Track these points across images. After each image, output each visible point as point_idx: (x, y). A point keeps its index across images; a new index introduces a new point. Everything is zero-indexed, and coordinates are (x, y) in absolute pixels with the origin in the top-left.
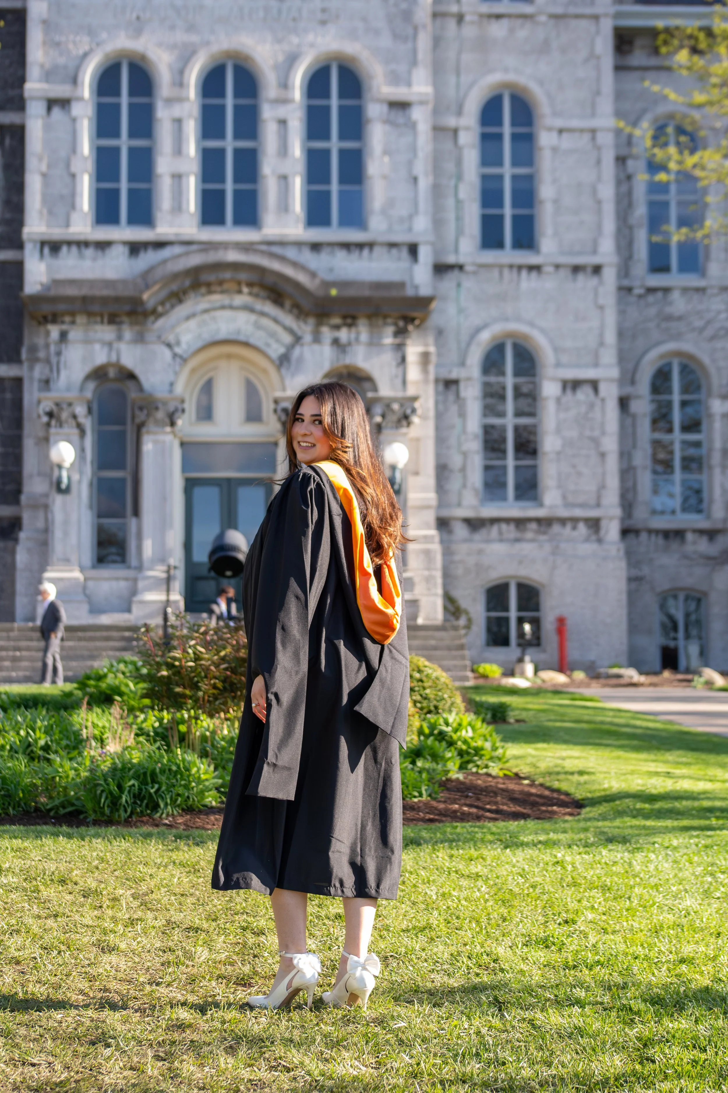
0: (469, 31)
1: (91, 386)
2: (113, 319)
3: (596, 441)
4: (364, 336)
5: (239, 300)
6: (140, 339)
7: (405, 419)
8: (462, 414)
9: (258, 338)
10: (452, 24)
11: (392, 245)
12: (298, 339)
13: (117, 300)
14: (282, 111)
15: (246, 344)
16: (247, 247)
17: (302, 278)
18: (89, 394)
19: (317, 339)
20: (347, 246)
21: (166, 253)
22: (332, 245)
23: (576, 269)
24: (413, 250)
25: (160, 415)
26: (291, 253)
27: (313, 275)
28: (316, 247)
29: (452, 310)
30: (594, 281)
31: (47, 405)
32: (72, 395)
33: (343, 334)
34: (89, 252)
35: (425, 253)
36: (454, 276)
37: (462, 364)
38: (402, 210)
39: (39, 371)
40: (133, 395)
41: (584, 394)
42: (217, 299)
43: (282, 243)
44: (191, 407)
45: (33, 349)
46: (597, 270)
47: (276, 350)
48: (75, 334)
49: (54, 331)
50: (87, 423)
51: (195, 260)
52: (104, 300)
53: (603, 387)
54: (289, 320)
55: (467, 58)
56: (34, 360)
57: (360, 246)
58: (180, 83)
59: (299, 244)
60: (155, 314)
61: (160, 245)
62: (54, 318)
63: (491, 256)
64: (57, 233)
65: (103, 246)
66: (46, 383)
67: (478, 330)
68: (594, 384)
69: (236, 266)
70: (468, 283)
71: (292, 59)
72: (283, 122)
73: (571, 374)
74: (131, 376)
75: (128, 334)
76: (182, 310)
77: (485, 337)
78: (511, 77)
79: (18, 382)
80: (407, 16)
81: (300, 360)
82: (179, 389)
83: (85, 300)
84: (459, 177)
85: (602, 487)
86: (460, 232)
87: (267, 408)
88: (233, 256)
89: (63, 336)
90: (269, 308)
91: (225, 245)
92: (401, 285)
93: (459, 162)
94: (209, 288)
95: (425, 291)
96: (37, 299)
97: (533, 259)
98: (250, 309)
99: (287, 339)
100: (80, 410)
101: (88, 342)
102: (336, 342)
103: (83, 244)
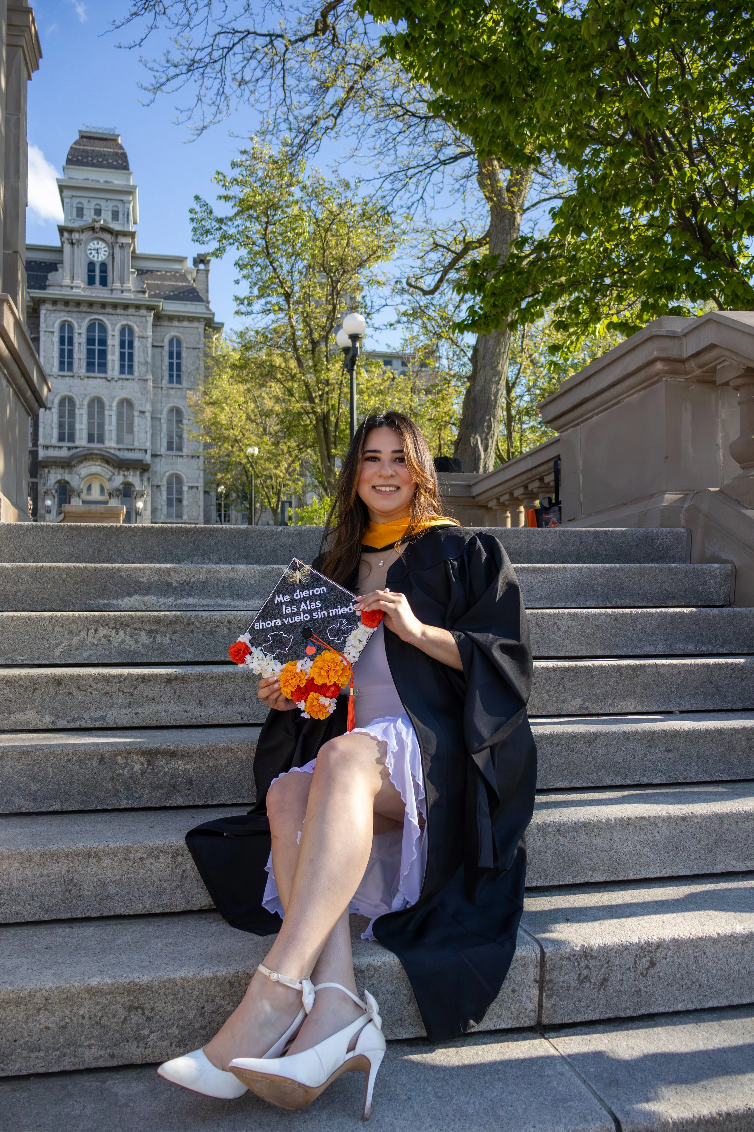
0: (164, 392)
1: (57, 485)
2: (63, 467)
3: (197, 503)
4: (132, 474)
5: (97, 463)
6: (70, 473)
7: (143, 495)
8: (161, 495)
9: (103, 474)
10: (160, 390)
11: (140, 450)
12: (114, 474)
13: (64, 462)
14: (110, 413)
15: (100, 475)
16: (99, 449)
17: (114, 458)
18: (56, 487)
19: (119, 474)
20: (128, 449)
21: (78, 450)
22: (124, 449)
23: (193, 457)
24: (146, 451)
25: (76, 493)
26: (112, 451)
27: (118, 457)
28: (119, 449)
29: (159, 466)
30: (197, 460)
31: (44, 490)
32: (52, 487)
33: (126, 473)
34: (57, 449)
35: (149, 452)
36: (159, 458)
37: (161, 481)
38: (143, 440)
39: (42, 481)
40: (68, 488)
41: (194, 490)
42: (91, 463)
43: (110, 448)
44: (85, 491)
45: (41, 475)
46: (198, 457)
47: (108, 477)
48: (52, 471)
49: (46, 470)
50: (56, 495)
51: (85, 452)
52: (60, 462)
53: (200, 489)
54: (111, 469)
55: (163, 399)
56: (41, 478)
57: (132, 450)
58: (82, 405)
59: (115, 449)
60: (74, 466)
61: (76, 448)
62: (46, 467)
63: (169, 453)
64: (47, 443)
65: (60, 447)
66: (44, 484)
67: (166, 472)
68: (197, 488)
69: (96, 454)
70: (163, 460)
71: (113, 399)
72: (110, 416)
73: (191, 485)
74: (68, 483)
75: (67, 471)
76: (82, 465)
77: (168, 474)
78: (175, 405)
79: (37, 483)
80: (145, 388)
81: (114, 480)
82: (82, 486)
83: (55, 462)
84: (161, 431)
85: (199, 515)
86: (161, 446)
87: (106, 491)
88: (95, 452)
89: (49, 472)
90: (106, 466)
91: (94, 449)
92: (142, 461)
93: (161, 427)
94: (89, 460)
95: (149, 462)
96: (41, 462)
97: (181, 454)
98: (101, 466)
99: (111, 474)
100: (53, 491)
101: (56, 473)
102: (124, 475)
103: (55, 447)
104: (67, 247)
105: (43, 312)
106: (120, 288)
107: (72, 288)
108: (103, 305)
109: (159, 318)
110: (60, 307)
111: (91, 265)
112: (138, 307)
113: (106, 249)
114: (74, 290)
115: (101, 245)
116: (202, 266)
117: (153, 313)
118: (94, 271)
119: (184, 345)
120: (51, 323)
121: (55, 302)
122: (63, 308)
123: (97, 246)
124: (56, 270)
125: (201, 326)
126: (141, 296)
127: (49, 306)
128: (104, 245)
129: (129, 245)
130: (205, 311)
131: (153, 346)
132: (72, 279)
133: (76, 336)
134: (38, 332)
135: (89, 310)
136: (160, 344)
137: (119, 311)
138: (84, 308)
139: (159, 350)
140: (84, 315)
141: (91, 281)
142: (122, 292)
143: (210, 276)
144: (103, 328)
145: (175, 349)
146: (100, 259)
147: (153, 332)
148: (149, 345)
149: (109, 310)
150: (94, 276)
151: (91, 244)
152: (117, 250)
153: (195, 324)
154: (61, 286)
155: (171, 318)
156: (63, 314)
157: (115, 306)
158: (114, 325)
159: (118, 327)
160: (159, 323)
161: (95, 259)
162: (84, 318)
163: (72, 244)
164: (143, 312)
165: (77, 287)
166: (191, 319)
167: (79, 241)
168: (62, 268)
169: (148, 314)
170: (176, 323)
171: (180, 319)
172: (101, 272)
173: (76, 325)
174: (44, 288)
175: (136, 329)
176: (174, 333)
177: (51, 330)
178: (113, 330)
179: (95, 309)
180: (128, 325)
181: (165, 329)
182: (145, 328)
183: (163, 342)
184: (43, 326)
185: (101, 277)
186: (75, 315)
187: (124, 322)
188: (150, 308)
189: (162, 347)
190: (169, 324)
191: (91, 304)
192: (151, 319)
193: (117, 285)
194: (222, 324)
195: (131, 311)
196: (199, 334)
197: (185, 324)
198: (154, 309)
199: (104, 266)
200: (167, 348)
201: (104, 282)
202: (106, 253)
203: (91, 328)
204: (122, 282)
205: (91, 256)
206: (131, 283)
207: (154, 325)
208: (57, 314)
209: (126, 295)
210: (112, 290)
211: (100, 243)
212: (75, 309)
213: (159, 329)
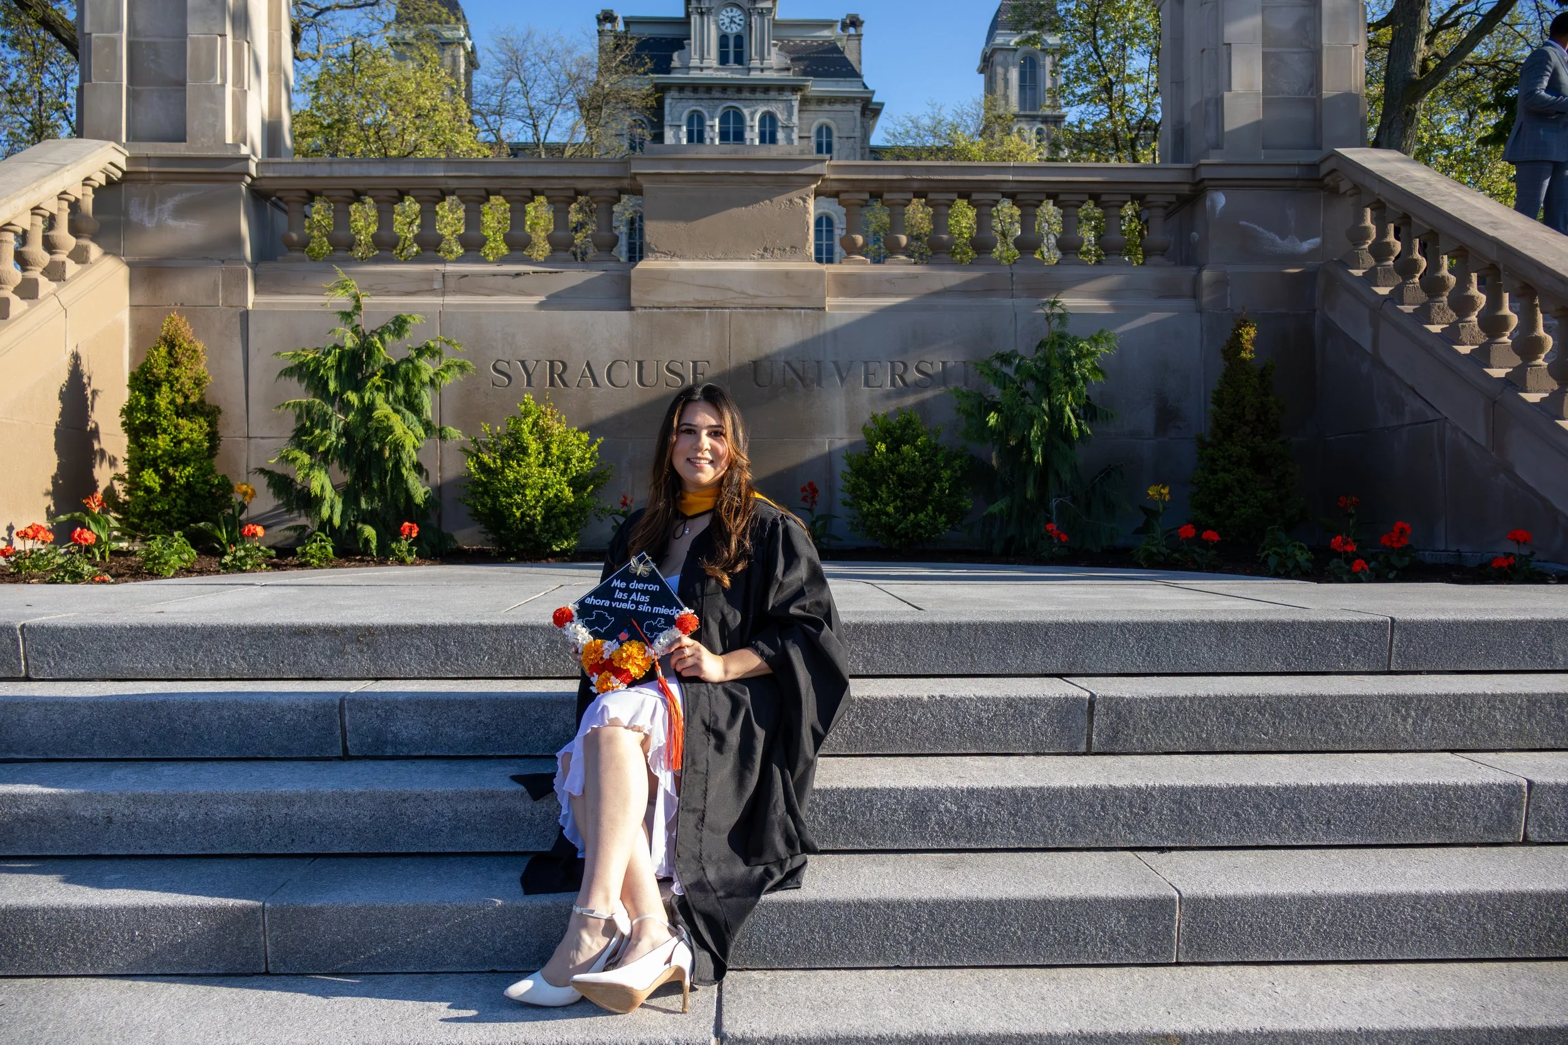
104: (695, 19)
105: (668, 101)
106: (759, 65)
107: (701, 69)
108: (739, 88)
109: (804, 101)
110: (688, 94)
111: (723, 40)
112: (781, 89)
113: (742, 17)
114: (705, 72)
115: (736, 12)
116: (852, 31)
117: (798, 96)
118: (727, 46)
119: (835, 134)
120: (677, 115)
121: (681, 88)
122: (692, 95)
123: (730, 14)
124: (682, 47)
125: (857, 109)
126: (786, 73)
127: (674, 94)
128: (739, 12)
129: (770, 10)
130: (862, 89)
131: (800, 138)
132: (702, 58)
133: (708, 129)
134: (662, 127)
135: (722, 96)
136: (806, 135)
137: (759, 95)
138: (716, 94)
139: (805, 142)
140: (716, 102)
141: (723, 59)
142: (762, 70)
143: (863, 42)
144: (739, 118)
145: (824, 140)
146: (735, 30)
147: (800, 118)
148: (795, 136)
149: (746, 95)
150: (727, 53)
151: (724, 12)
152: (755, 20)
153: (850, 107)
154: (689, 68)
155: (820, 100)
156: (692, 102)
157: (753, 89)
158: (753, 114)
159: (757, 117)
160: (804, 108)
161: (729, 30)
162: (716, 107)
163: (702, 14)
164: (788, 95)
165: (708, 68)
166: (846, 100)
167: (709, 10)
168: (690, 44)
169: (794, 97)
170: (826, 107)
171: (832, 100)
172: (736, 46)
173: (706, 115)
174: (668, 70)
175: (779, 116)
176: (823, 119)
177: (678, 123)
178: (752, 120)
179: (730, 94)
180: (769, 112)
181: (812, 115)
182: (790, 114)
183: (809, 131)
184: (667, 118)
185: (736, 53)
186: (704, 103)
187: (765, 109)
188: (795, 89)
189: (809, 137)
190: (817, 108)
191: (724, 88)
192: (796, 104)
193: (756, 63)
194: (882, 105)
195: (773, 94)
196: (855, 119)
197: (838, 107)
198: (801, 90)
199: (739, 38)
200: (814, 140)
201: (739, 59)
202: (742, 23)
203: (724, 120)
204: (762, 59)
205: (723, 28)
206: (775, 58)
207: (800, 111)
208: (684, 103)
209: (767, 74)
210: (749, 70)
211: (735, 9)
212: (707, 96)
213: (805, 115)
